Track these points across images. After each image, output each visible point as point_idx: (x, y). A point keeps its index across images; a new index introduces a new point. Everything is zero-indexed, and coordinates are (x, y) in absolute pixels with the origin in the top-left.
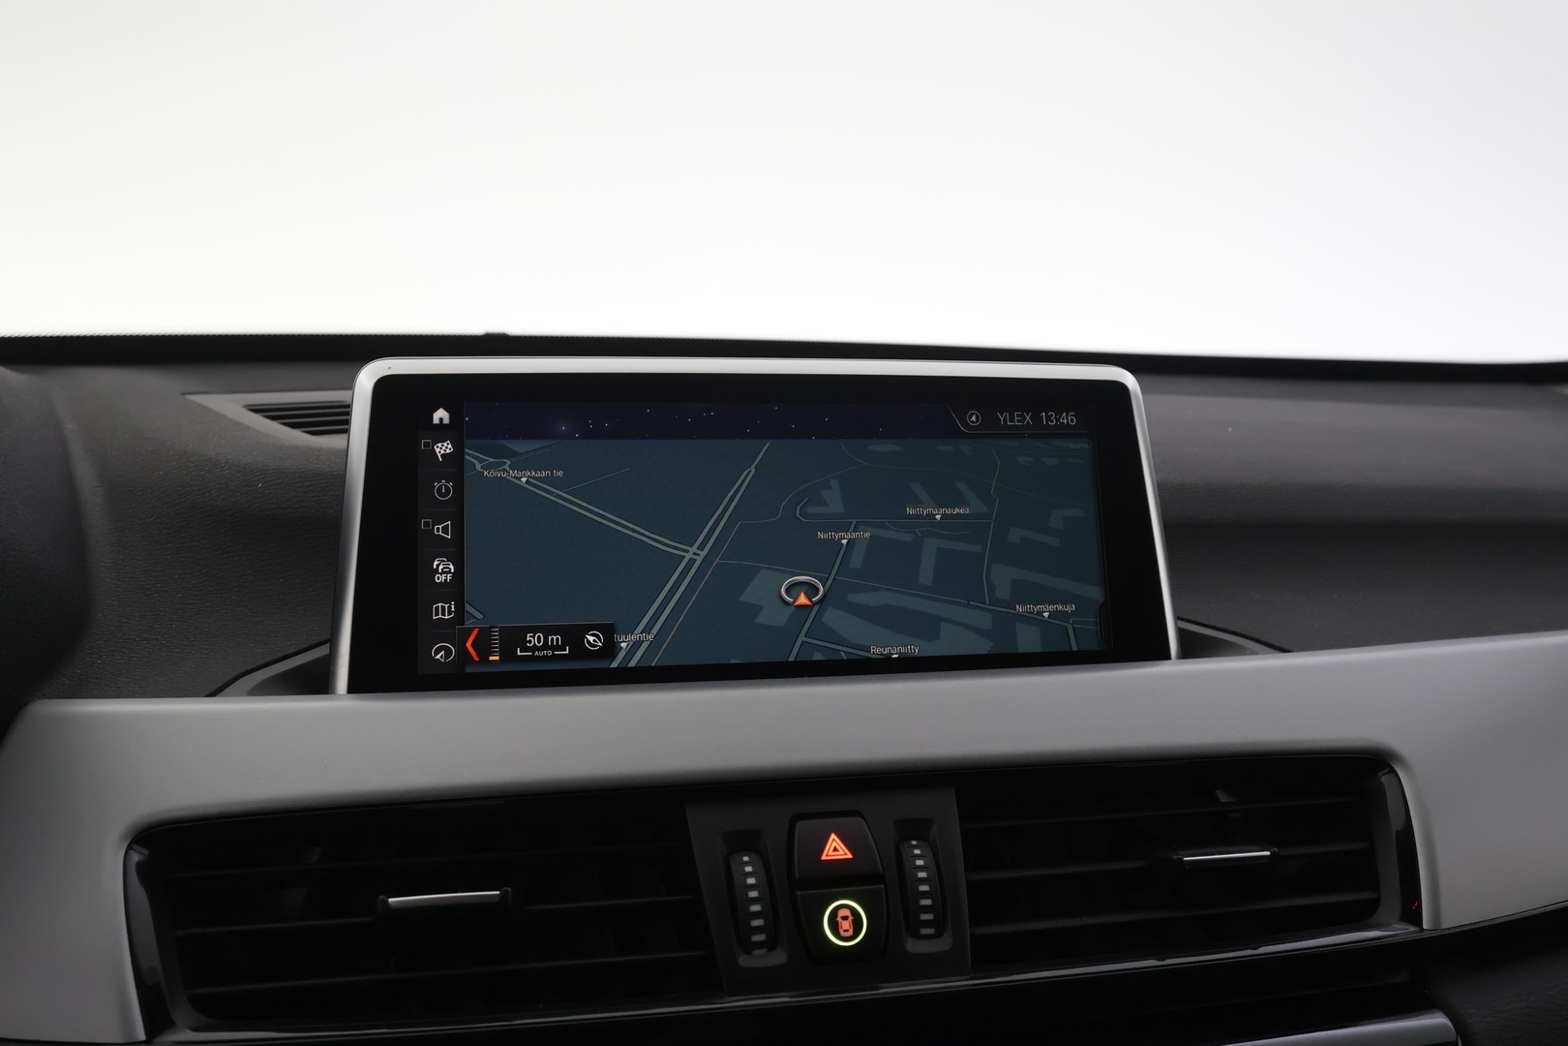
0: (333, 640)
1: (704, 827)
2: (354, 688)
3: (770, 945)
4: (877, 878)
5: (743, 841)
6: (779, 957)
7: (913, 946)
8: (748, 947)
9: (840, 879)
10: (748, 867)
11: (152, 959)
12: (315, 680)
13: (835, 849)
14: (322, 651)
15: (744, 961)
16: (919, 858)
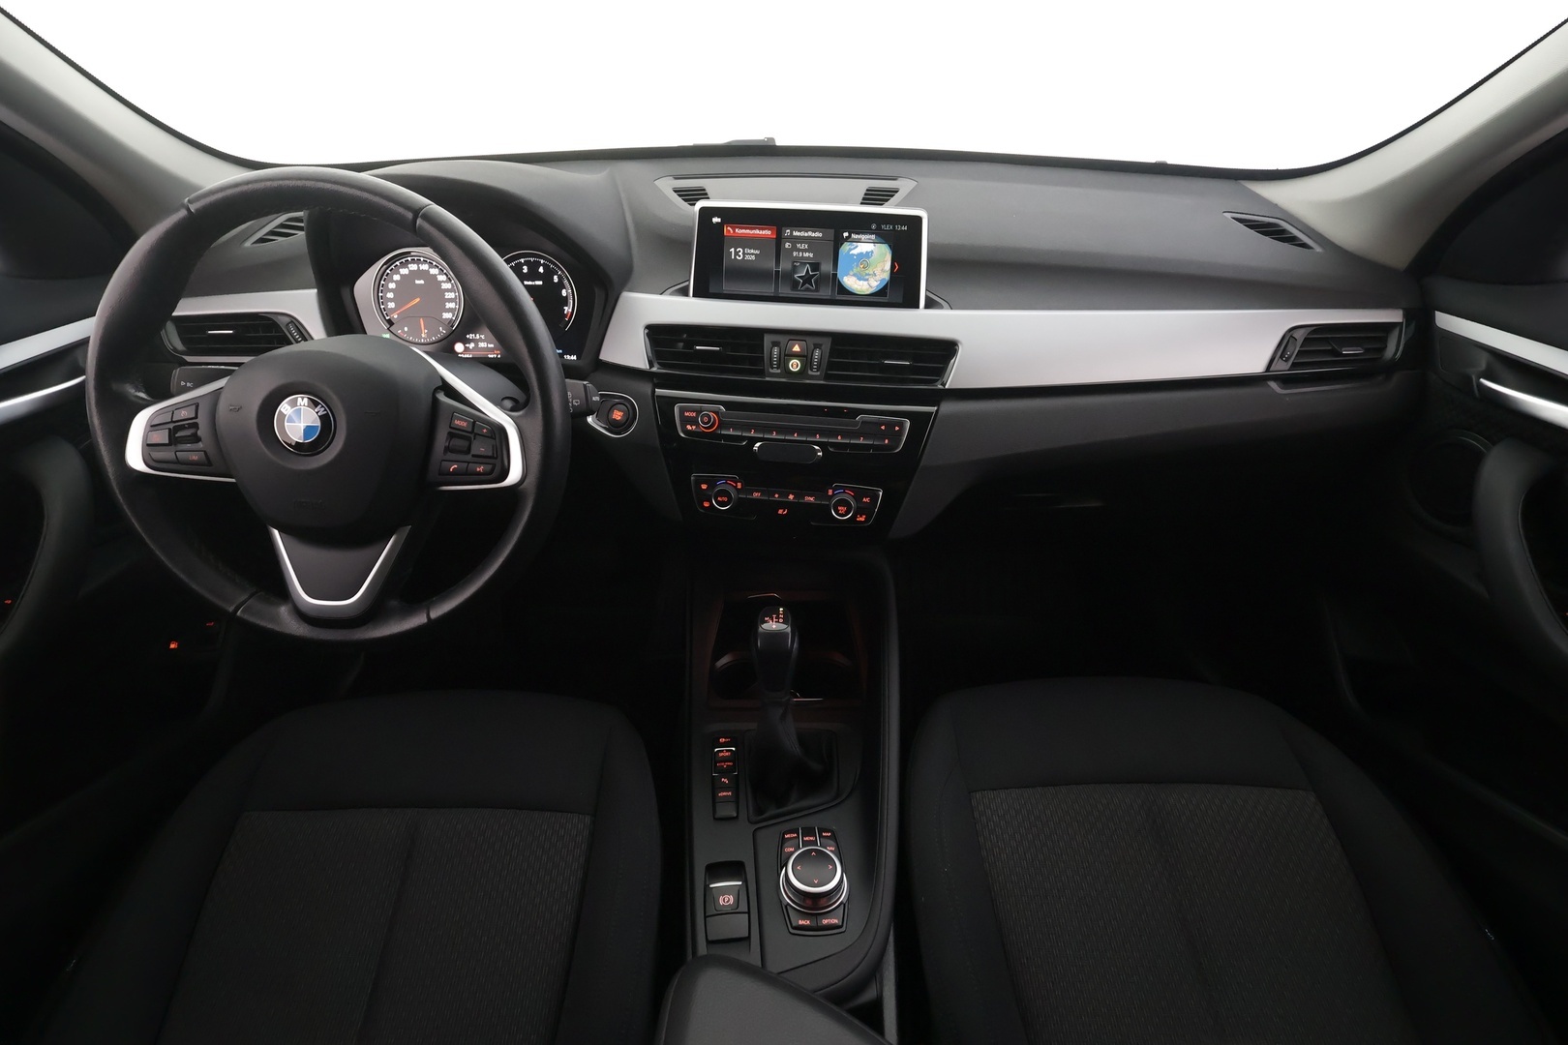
0: (689, 280)
1: (767, 339)
2: (694, 296)
3: (778, 368)
4: (804, 356)
5: (775, 344)
6: (779, 371)
7: (810, 373)
8: (773, 368)
9: (796, 355)
10: (776, 350)
11: (650, 354)
12: (684, 292)
13: (797, 348)
14: (687, 283)
15: (771, 371)
16: (817, 353)
